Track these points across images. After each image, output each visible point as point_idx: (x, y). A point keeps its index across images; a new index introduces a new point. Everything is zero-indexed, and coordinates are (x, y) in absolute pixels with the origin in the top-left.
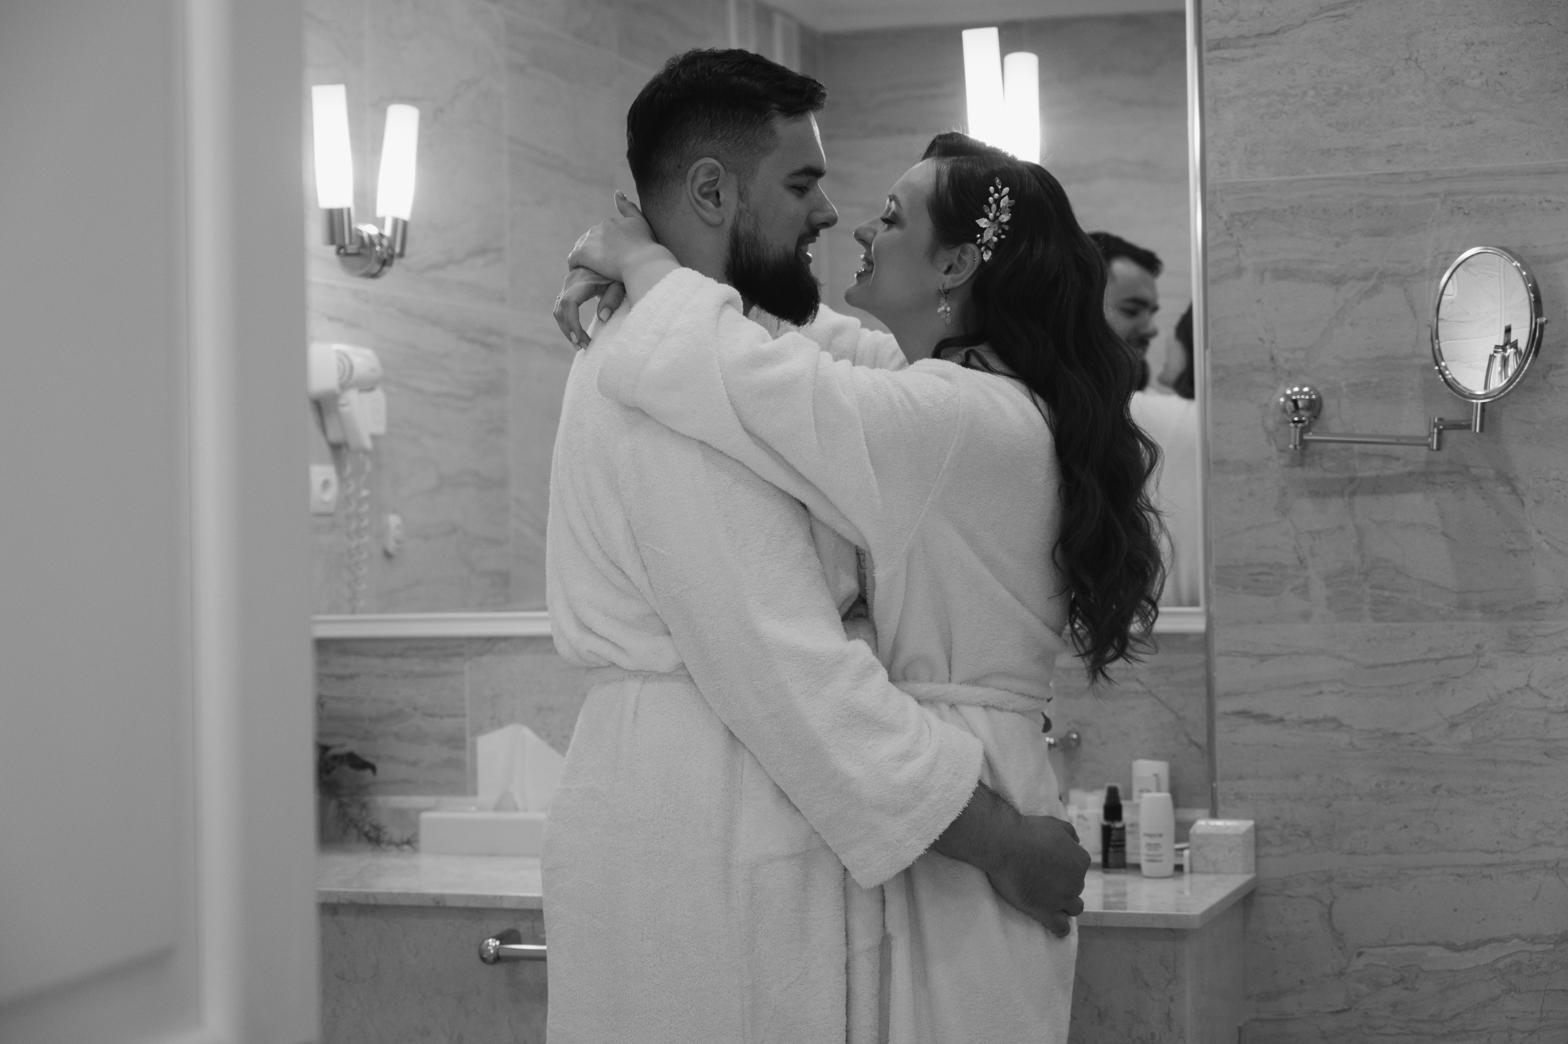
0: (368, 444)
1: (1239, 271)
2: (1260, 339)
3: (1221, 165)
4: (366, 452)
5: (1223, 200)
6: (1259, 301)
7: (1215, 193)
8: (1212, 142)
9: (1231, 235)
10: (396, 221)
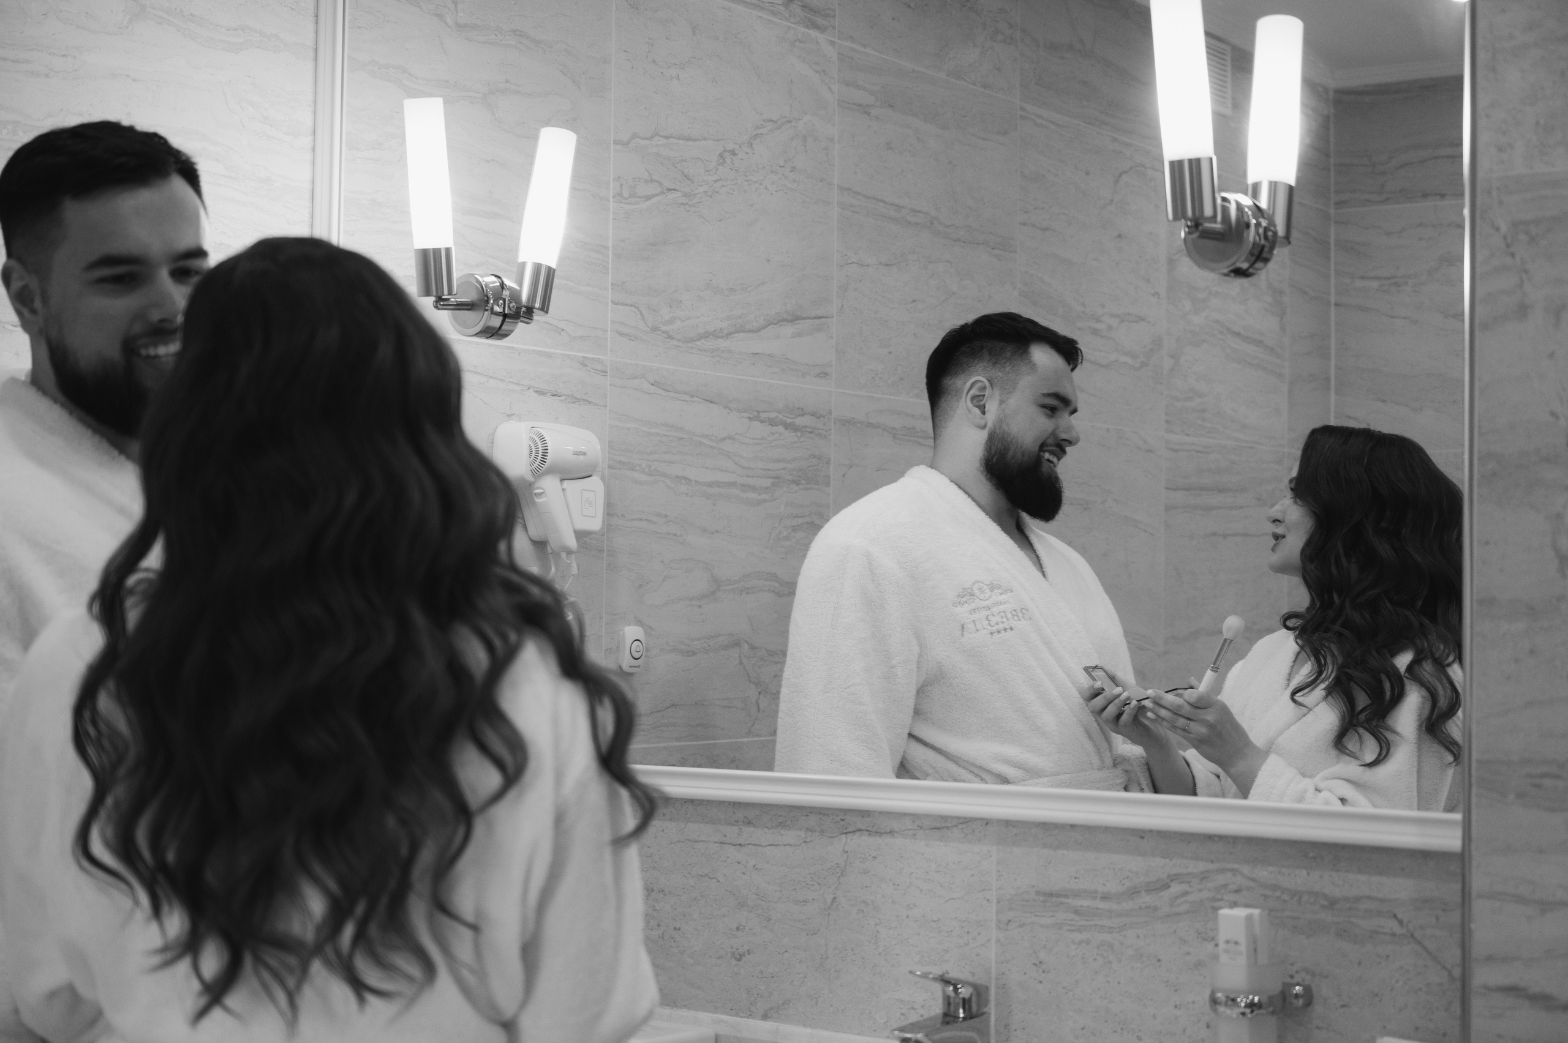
0: (572, 542)
1: (1523, 310)
2: (1553, 414)
3: (1500, 149)
4: (569, 552)
5: (1501, 203)
6: (1551, 355)
7: (1489, 192)
8: (1487, 116)
9: (1513, 255)
10: (537, 268)
